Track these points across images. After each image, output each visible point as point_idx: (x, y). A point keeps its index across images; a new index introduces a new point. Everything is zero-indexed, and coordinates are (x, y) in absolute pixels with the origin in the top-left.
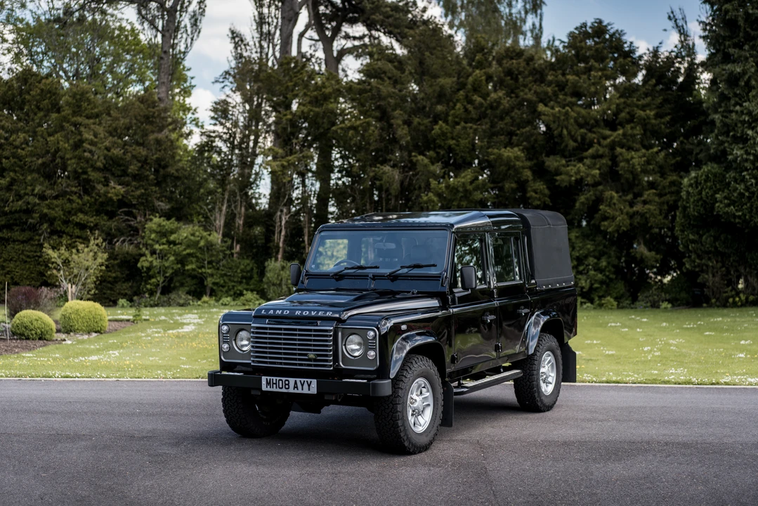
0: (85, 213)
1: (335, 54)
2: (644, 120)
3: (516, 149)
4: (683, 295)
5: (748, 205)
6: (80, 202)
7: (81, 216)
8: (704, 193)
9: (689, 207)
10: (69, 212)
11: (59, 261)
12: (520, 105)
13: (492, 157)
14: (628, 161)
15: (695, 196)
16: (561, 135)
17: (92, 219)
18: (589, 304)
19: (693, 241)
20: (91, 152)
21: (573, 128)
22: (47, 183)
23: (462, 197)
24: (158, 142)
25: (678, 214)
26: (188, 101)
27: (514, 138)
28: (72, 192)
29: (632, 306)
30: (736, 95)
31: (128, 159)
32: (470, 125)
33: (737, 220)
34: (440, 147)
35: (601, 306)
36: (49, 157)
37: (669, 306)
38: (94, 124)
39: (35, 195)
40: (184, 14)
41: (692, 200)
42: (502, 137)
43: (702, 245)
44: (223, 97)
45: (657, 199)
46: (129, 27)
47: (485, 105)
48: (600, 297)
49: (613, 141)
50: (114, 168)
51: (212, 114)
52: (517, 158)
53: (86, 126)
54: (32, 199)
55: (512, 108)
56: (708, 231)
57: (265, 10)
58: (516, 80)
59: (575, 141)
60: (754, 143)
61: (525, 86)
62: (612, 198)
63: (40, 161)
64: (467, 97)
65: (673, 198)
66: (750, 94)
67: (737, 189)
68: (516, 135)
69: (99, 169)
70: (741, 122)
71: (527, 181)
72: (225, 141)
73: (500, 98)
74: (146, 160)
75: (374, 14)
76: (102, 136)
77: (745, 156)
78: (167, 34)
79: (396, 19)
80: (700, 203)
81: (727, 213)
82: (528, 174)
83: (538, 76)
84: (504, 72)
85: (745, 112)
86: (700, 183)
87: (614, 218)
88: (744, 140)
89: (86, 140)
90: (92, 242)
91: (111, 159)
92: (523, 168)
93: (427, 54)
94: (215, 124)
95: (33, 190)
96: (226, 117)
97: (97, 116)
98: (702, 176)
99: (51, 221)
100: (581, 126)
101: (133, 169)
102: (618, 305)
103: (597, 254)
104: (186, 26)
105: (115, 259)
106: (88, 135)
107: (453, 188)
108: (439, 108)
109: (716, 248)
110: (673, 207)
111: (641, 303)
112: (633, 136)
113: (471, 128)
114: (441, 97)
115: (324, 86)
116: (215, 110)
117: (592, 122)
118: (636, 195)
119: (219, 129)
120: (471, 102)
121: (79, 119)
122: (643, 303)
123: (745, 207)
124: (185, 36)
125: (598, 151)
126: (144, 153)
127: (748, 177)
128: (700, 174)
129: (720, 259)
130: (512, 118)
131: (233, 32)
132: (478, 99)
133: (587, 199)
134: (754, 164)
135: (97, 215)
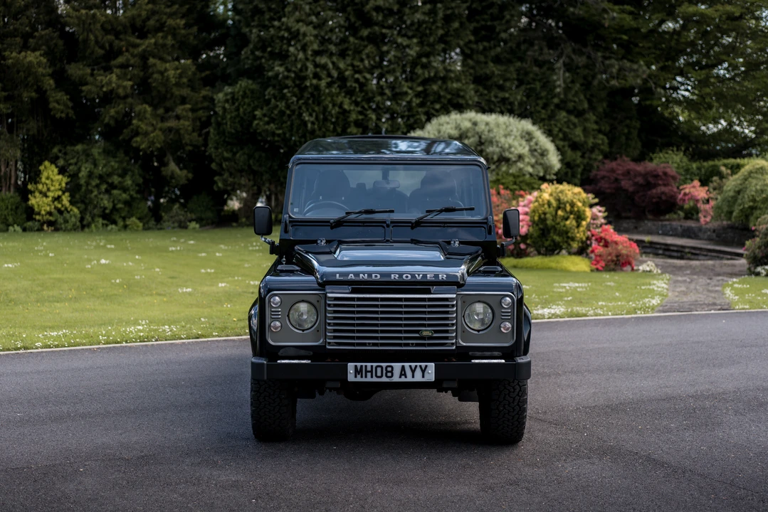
2: (175, 29)
3: (37, 53)
4: (209, 214)
5: (289, 123)
8: (241, 110)
9: (226, 124)
13: (10, 61)
14: (162, 73)
15: (231, 112)
16: (86, 41)
18: (114, 226)
19: (226, 159)
21: (100, 34)
25: (212, 130)
27: (31, 40)
29: (159, 226)
30: (270, 9)
33: (276, 138)
35: (125, 227)
37: (197, 226)
41: (229, 117)
42: (17, 39)
43: (235, 163)
45: (190, 114)
48: (124, 219)
49: (144, 51)
52: (39, 64)
56: (242, 149)
59: (102, 47)
60: (296, 60)
62: (145, 111)
65: (206, 114)
66: (286, 10)
67: (277, 106)
68: (34, 37)
70: (278, 37)
71: (48, 90)
77: (286, 73)
80: (237, 120)
81: (267, 130)
82: (50, 82)
85: (284, 27)
86: (237, 99)
87: (146, 134)
88: (283, 57)
92: (43, 75)
98: (238, 92)
100: (107, 32)
102: (144, 225)
103: (120, 171)
109: (249, 166)
110: (206, 124)
111: (167, 223)
112: (164, 46)
117: (120, 28)
118: (167, 110)
122: (170, 223)
123: (284, 125)
125: (128, 60)
127: (289, 95)
128: (237, 90)
129: (251, 177)
133: (117, 112)
134: (294, 82)
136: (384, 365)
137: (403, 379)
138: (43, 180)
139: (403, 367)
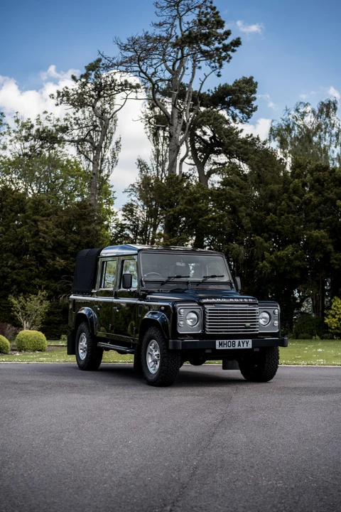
0: (40, 278)
1: (206, 174)
3: (322, 231)
6: (37, 270)
7: (37, 280)
10: (30, 278)
11: (19, 306)
12: (325, 202)
17: (45, 282)
20: (44, 238)
22: (16, 259)
23: (286, 264)
24: (88, 231)
26: (111, 207)
27: (321, 223)
28: (32, 264)
31: (68, 242)
32: (291, 215)
34: (272, 231)
36: (17, 242)
38: (47, 220)
39: (8, 267)
40: (107, 150)
42: (313, 223)
44: (130, 202)
46: (73, 160)
47: (301, 201)
50: (59, 249)
51: (123, 213)
52: (323, 237)
53: (42, 221)
54: (6, 269)
55: (319, 204)
57: (160, 147)
58: (323, 185)
61: (328, 189)
63: (12, 244)
64: (289, 197)
68: (323, 222)
69: (49, 249)
71: (330, 252)
72: (132, 230)
73: (311, 197)
74: (80, 243)
75: (229, 146)
76: (51, 227)
78: (96, 163)
79: (245, 149)
82: (330, 247)
83: (337, 182)
84: (314, 180)
89: (41, 230)
90: (39, 293)
91: (57, 242)
92: (328, 243)
93: (263, 169)
94: (125, 220)
95: (7, 263)
96: (132, 215)
97: (49, 215)
99: (19, 284)
101: (71, 249)
104: (108, 159)
105: (59, 308)
106: (42, 228)
107: (280, 258)
108: (270, 204)
113: (292, 217)
114: (272, 197)
115: (195, 193)
116: (124, 210)
119: (128, 222)
120: (292, 200)
121: (37, 217)
124: (107, 164)
126: (79, 239)
130: (319, 210)
131: (139, 161)
132: (296, 198)
135: (47, 280)
136: (232, 341)
137: (239, 348)
138: (333, 307)
139: (239, 342)
